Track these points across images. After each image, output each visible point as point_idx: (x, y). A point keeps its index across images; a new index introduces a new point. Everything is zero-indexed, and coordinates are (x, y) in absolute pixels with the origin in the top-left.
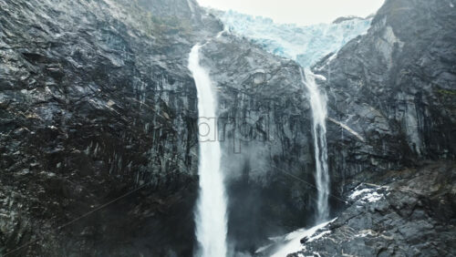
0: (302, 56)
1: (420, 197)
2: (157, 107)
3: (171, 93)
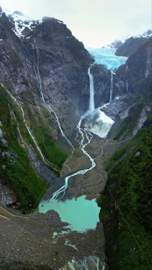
2: (83, 82)
3: (85, 79)
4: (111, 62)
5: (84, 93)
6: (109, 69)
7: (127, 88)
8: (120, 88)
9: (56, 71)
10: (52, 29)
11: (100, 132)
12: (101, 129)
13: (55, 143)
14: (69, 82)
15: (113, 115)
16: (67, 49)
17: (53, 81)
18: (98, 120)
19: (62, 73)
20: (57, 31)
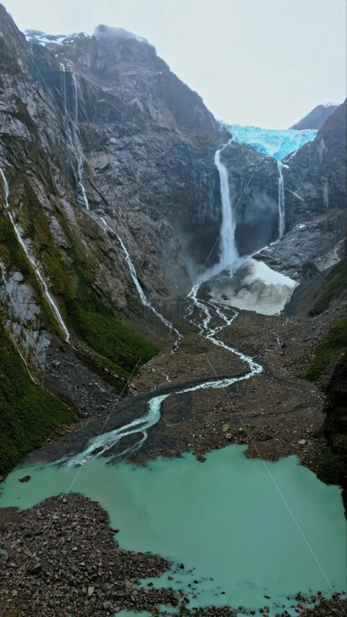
0: (276, 154)
1: (319, 224)
2: (201, 185)
3: (207, 177)
4: (275, 139)
5: (203, 215)
6: (272, 156)
7: (326, 199)
8: (306, 202)
9: (128, 142)
10: (118, 57)
11: (259, 305)
12: (259, 298)
13: (116, 313)
14: (162, 177)
15: (292, 267)
16: (158, 99)
17: (116, 163)
18: (248, 280)
19: (142, 151)
20: (132, 60)
